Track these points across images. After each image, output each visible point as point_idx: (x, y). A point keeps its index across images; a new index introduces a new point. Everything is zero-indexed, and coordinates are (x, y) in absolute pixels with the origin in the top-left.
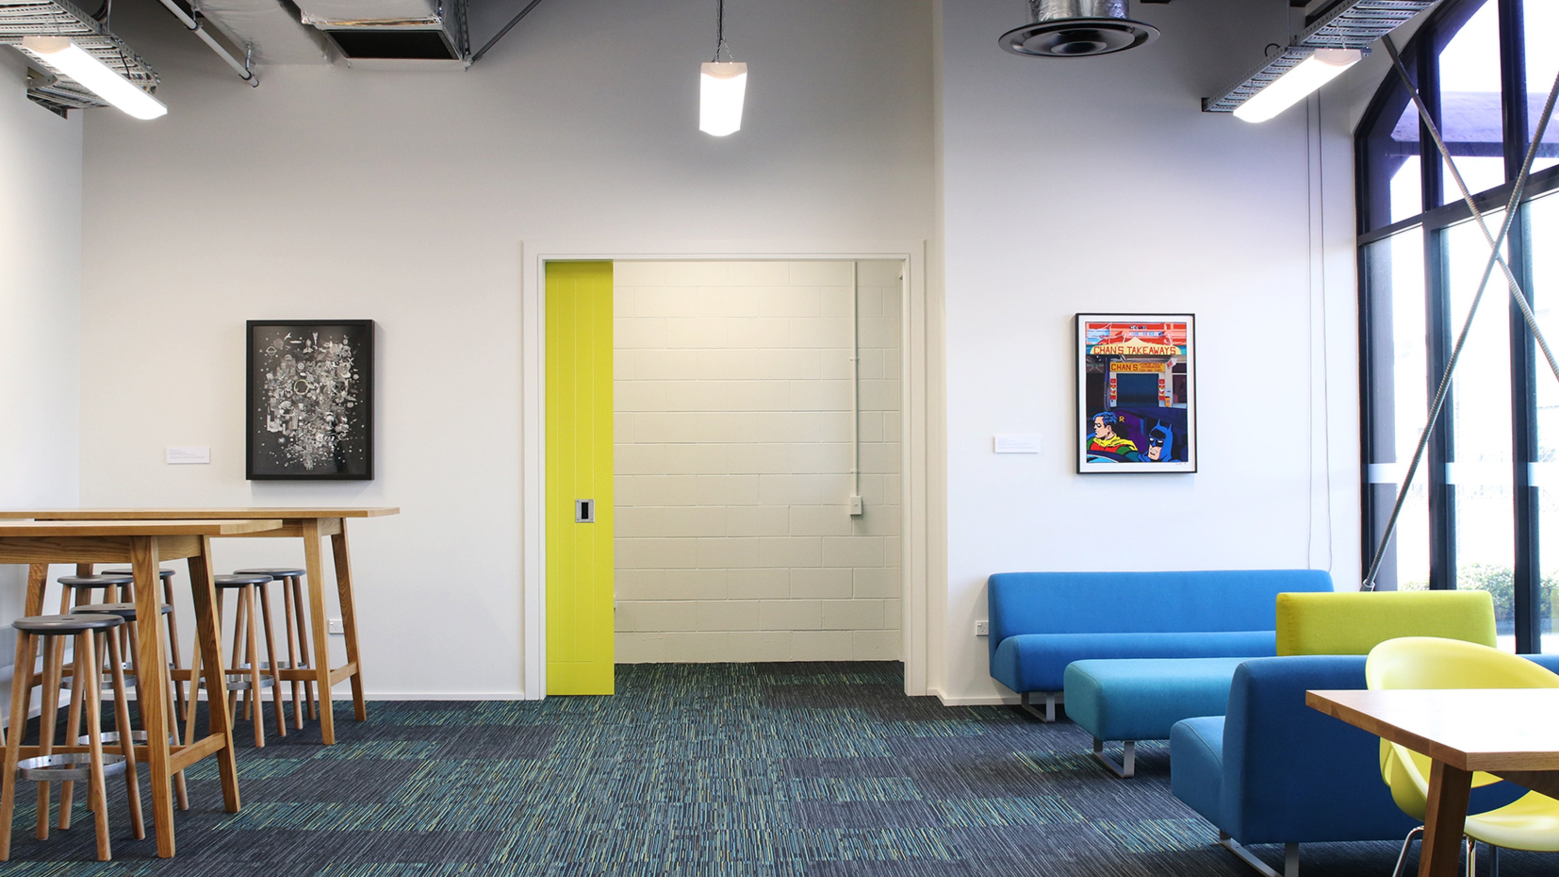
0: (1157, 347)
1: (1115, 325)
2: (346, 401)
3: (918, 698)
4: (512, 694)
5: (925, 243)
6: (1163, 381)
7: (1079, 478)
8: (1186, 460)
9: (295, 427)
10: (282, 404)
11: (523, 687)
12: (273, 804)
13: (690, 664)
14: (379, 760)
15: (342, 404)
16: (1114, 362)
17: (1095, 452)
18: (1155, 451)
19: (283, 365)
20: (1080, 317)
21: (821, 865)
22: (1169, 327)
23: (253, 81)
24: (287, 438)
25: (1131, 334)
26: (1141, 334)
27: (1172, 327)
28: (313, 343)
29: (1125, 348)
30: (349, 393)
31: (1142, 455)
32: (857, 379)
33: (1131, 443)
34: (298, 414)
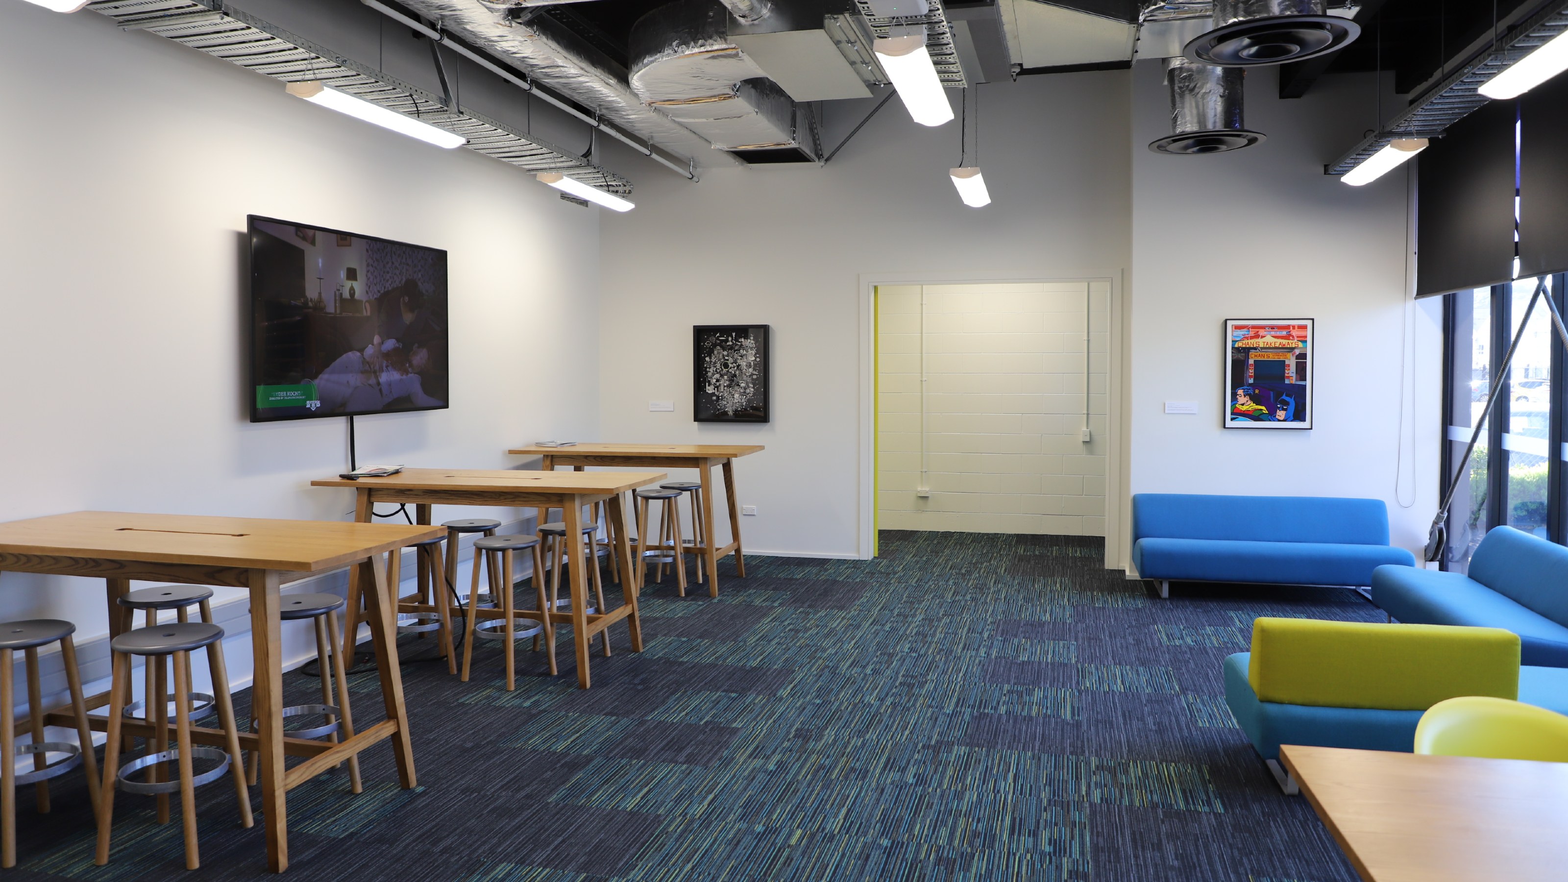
0: (1284, 342)
1: (1254, 327)
2: (752, 375)
3: (1112, 571)
4: (850, 555)
5: (1123, 270)
6: (1289, 365)
7: (1225, 431)
8: (1304, 420)
9: (722, 390)
10: (715, 376)
11: (858, 551)
12: (672, 638)
13: (975, 533)
14: (749, 605)
15: (750, 376)
16: (1252, 353)
17: (1237, 414)
18: (1281, 414)
19: (716, 352)
20: (1228, 322)
21: (982, 716)
22: (1294, 327)
23: (695, 179)
24: (718, 397)
25: (1265, 333)
26: (1273, 333)
27: (1296, 328)
28: (732, 339)
29: (1261, 342)
30: (754, 369)
31: (1271, 416)
32: (1088, 353)
33: (1263, 408)
34: (724, 382)
